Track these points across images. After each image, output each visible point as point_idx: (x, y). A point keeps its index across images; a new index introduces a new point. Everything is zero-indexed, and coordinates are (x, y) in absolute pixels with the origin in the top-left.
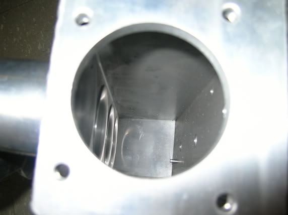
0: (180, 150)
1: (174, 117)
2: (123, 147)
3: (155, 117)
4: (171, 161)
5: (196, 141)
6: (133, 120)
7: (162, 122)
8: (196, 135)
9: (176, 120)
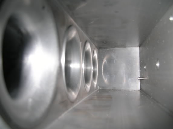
0: (145, 70)
1: (138, 44)
2: (103, 70)
3: (124, 46)
4: (139, 78)
5: (158, 65)
6: (108, 49)
7: (129, 49)
8: (158, 59)
9: (140, 47)
